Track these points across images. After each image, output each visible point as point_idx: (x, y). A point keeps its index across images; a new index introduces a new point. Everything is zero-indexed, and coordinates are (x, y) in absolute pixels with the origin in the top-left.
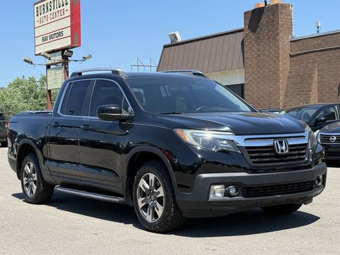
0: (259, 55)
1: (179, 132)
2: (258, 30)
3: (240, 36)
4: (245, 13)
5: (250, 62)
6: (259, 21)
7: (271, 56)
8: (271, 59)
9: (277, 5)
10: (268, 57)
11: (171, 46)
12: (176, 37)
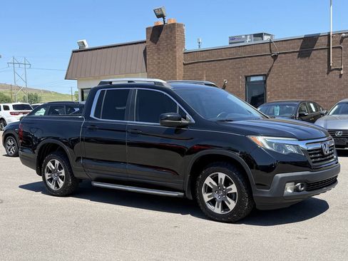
0: (159, 63)
1: (252, 138)
2: (158, 42)
3: (142, 47)
4: (147, 29)
5: (152, 68)
6: (159, 36)
7: (169, 64)
8: (169, 66)
9: (174, 24)
10: (167, 64)
11: (80, 51)
12: (84, 44)
